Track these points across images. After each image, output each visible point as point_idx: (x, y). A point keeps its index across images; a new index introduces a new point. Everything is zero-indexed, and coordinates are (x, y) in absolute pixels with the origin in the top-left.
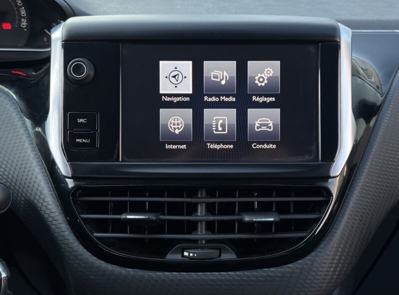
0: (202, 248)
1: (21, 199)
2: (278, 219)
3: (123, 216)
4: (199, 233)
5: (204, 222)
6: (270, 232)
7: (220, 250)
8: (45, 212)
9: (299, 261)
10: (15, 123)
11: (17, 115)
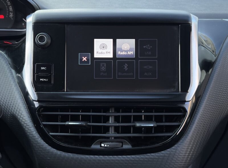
0: (112, 142)
1: (8, 114)
2: (155, 125)
3: (67, 123)
4: (110, 133)
5: (113, 127)
6: (151, 133)
7: (122, 143)
8: (22, 121)
9: (168, 150)
10: (6, 71)
11: (6, 66)
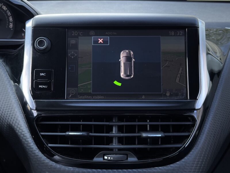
0: (116, 154)
1: (5, 124)
2: (163, 135)
3: (67, 133)
4: (114, 144)
5: (117, 137)
6: (158, 144)
7: (127, 155)
8: (19, 131)
9: (177, 163)
10: (3, 78)
11: (4, 73)
